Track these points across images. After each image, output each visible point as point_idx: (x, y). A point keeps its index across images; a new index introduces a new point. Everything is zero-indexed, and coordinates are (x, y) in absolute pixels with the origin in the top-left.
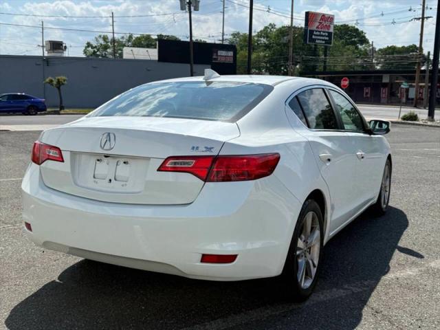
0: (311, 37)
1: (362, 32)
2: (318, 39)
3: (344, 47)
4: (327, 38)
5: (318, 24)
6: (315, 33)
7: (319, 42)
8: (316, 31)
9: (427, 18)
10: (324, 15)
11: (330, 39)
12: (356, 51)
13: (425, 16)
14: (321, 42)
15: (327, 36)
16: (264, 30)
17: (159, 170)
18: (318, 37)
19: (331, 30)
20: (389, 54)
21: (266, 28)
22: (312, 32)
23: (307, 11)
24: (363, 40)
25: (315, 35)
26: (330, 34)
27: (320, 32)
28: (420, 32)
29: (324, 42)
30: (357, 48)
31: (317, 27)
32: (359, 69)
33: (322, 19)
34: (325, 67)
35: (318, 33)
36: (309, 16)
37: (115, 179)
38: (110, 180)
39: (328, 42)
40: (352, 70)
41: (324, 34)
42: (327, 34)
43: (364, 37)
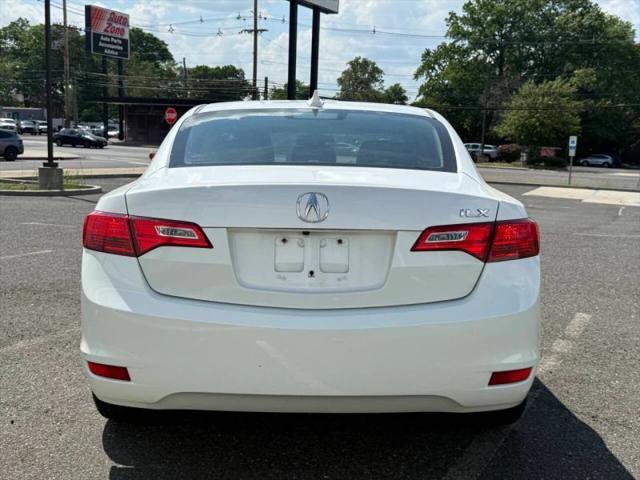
0: (96, 43)
1: (163, 43)
2: (108, 48)
3: (138, 62)
4: (121, 48)
5: (106, 25)
6: (102, 38)
7: (109, 52)
8: (105, 36)
9: (262, 31)
10: (113, 13)
11: (125, 49)
12: (157, 70)
13: (258, 28)
14: (112, 52)
15: (120, 45)
16: (10, 27)
17: (414, 249)
18: (108, 46)
19: (126, 36)
20: (199, 77)
21: (13, 24)
22: (97, 37)
23: (89, 4)
24: (166, 56)
25: (103, 41)
26: (124, 42)
27: (110, 37)
28: (253, 50)
29: (116, 53)
30: (157, 66)
31: (106, 30)
32: (164, 97)
33: (110, 19)
34: (120, 91)
35: (107, 39)
36: (90, 13)
37: (321, 270)
38: (312, 273)
39: (124, 53)
40: (156, 97)
41: (115, 41)
42: (120, 42)
43: (166, 50)
